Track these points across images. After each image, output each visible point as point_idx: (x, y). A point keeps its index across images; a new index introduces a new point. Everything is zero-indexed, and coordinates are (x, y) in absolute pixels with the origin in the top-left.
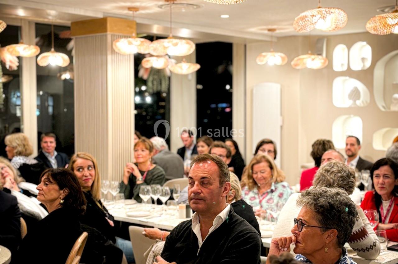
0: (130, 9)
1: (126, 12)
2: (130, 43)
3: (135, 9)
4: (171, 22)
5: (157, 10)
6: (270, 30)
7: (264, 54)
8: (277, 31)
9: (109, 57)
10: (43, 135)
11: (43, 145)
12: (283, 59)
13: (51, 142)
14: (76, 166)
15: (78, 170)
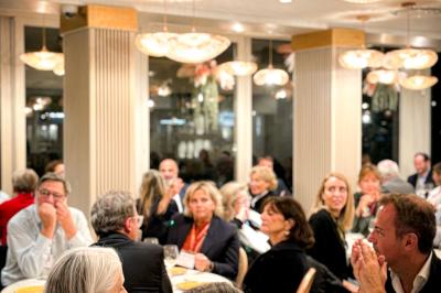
0: (359, 17)
1: (355, 21)
2: (359, 56)
3: (365, 17)
4: (408, 30)
5: (391, 16)
9: (334, 73)
14: (328, 185)
15: (330, 189)
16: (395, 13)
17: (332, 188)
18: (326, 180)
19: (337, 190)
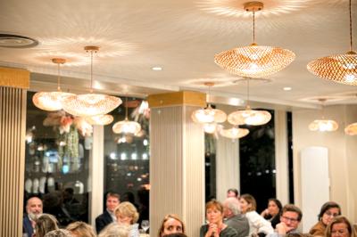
0: (206, 83)
1: (203, 86)
2: (206, 114)
3: (211, 84)
4: (248, 95)
5: (231, 83)
6: (321, 100)
7: (316, 121)
8: (328, 101)
9: (185, 126)
10: (109, 195)
11: (108, 203)
12: (334, 126)
13: (114, 202)
14: (167, 224)
15: (168, 229)
16: (235, 82)
17: (170, 227)
18: (165, 221)
19: (175, 229)
